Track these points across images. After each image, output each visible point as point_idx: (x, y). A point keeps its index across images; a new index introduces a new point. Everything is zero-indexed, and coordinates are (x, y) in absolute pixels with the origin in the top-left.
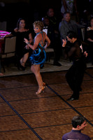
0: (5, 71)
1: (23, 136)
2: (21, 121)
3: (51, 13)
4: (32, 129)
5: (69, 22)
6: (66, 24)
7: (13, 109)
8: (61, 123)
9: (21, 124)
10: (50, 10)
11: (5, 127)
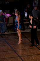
0: (8, 32)
1: (16, 60)
2: (15, 53)
3: (28, 6)
4: (20, 57)
5: (36, 10)
6: (35, 11)
7: (12, 48)
8: (32, 54)
9: (15, 55)
10: (28, 5)
11: (8, 56)
